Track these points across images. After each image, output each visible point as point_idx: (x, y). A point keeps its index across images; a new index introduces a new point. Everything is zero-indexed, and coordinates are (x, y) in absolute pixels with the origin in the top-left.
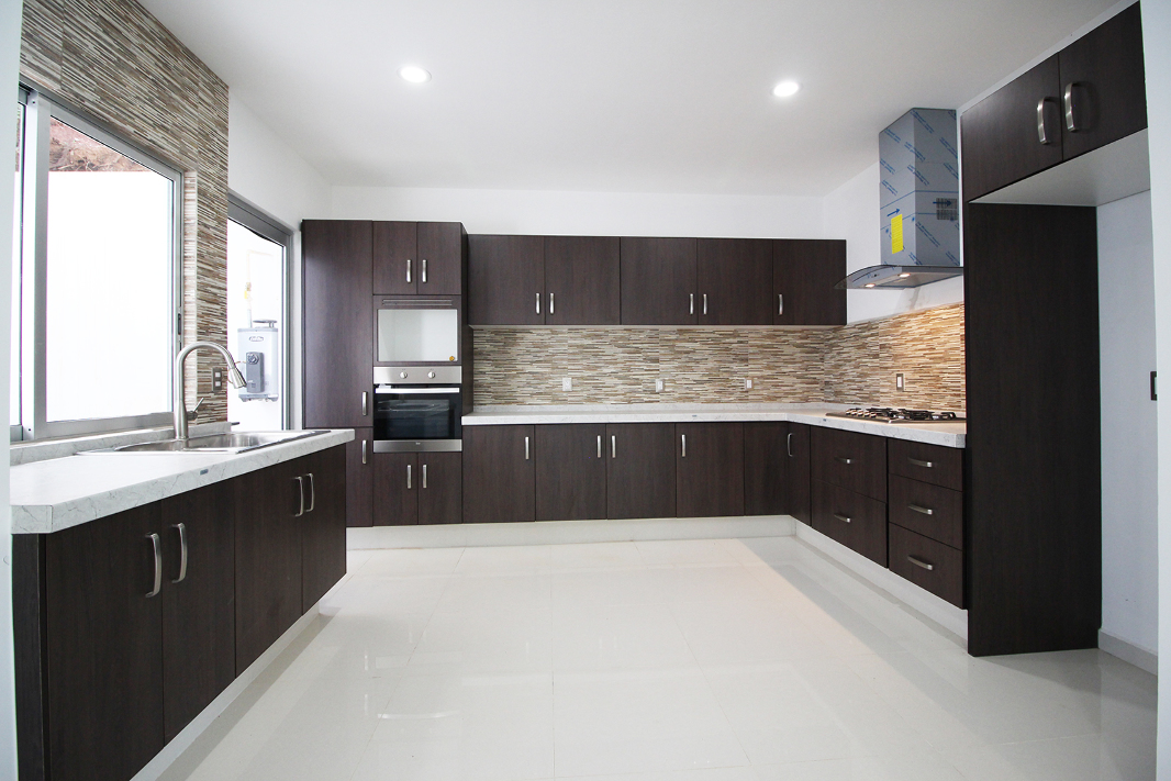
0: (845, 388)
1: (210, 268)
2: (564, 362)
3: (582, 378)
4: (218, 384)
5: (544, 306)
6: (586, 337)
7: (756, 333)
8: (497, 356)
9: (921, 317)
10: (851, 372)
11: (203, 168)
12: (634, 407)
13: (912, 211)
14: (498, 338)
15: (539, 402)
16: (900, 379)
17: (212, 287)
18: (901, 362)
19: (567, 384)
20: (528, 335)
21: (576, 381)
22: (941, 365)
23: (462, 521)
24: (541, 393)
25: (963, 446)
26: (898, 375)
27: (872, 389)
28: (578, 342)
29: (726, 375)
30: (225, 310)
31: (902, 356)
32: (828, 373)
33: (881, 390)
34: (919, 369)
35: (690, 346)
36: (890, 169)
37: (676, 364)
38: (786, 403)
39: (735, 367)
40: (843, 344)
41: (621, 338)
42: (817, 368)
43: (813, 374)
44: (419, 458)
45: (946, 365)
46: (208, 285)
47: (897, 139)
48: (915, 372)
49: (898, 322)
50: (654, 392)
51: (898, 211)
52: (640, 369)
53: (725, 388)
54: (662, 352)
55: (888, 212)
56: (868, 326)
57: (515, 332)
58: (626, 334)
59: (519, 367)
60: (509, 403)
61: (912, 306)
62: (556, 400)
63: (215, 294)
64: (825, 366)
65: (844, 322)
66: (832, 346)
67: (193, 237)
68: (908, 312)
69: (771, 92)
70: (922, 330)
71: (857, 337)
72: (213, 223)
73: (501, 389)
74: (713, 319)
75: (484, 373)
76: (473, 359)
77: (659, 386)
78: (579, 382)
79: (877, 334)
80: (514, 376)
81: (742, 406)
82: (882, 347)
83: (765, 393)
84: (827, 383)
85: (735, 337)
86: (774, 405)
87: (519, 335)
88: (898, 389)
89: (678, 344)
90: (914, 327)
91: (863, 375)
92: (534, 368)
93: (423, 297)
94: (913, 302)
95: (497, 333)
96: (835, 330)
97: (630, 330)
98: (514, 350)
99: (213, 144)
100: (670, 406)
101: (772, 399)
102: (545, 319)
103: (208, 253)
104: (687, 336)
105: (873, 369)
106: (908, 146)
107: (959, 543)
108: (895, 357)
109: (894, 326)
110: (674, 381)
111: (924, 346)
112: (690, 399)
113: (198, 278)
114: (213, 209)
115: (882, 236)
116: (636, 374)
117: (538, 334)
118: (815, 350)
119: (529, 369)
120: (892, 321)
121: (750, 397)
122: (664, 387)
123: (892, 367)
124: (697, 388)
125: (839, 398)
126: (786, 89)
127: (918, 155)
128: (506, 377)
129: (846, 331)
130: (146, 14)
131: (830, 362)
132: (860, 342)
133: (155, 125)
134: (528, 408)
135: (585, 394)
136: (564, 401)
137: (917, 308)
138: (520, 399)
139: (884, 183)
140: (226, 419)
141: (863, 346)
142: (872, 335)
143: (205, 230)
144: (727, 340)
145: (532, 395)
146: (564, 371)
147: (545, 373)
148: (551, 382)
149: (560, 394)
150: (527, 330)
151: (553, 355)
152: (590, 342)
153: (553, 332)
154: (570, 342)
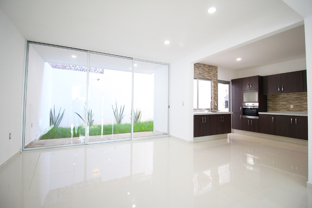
2: (291, 101)
5: (281, 89)
6: (298, 95)
8: (273, 100)
11: (214, 79)
14: (273, 96)
15: (284, 111)
19: (292, 106)
20: (281, 96)
21: (295, 106)
23: (259, 132)
24: (284, 109)
28: (295, 96)
44: (250, 119)
59: (278, 103)
62: (288, 110)
67: (213, 88)
73: (274, 107)
75: (270, 104)
76: (267, 101)
78: (296, 106)
80: (277, 105)
92: (283, 103)
93: (251, 90)
98: (277, 99)
99: (215, 75)
102: (281, 92)
103: (215, 89)
114: (216, 83)
117: (284, 95)
119: (281, 103)
128: (275, 105)
130: (206, 65)
133: (208, 77)
135: (297, 109)
136: (291, 111)
138: (279, 110)
143: (214, 86)
145: (282, 109)
146: (291, 104)
147: (286, 104)
148: (287, 106)
149: (290, 109)
150: (281, 94)
151: (288, 100)
152: (299, 96)
153: (288, 94)
154: (293, 96)
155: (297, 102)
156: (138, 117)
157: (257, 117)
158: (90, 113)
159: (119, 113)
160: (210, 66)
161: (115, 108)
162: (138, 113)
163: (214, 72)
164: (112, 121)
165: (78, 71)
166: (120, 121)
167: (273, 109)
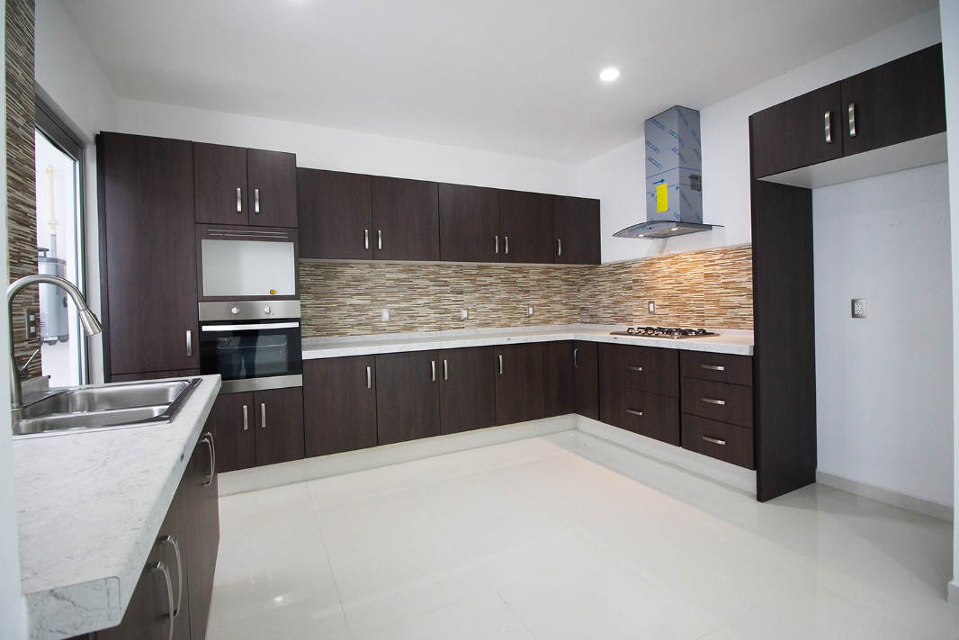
0: (601, 312)
1: (20, 179)
2: (383, 295)
3: (399, 309)
4: (33, 329)
5: (373, 242)
6: (401, 271)
7: (535, 270)
8: (320, 290)
9: (670, 260)
10: (606, 300)
12: (444, 333)
13: (677, 181)
14: (318, 272)
15: (360, 332)
16: (651, 305)
17: (23, 204)
18: (652, 293)
19: (386, 315)
20: (349, 271)
21: (393, 312)
22: (688, 295)
23: (305, 456)
24: (361, 324)
25: (752, 354)
26: (650, 302)
27: (625, 313)
28: (394, 276)
29: (514, 304)
30: (35, 234)
31: (653, 288)
32: (584, 301)
33: (634, 314)
34: (669, 297)
35: (489, 280)
36: (656, 149)
37: (477, 295)
38: (556, 325)
39: (520, 297)
40: (600, 279)
41: (432, 273)
42: (575, 297)
43: (573, 302)
44: (256, 397)
45: (693, 295)
46: (18, 201)
47: (662, 127)
48: (665, 300)
49: (650, 263)
50: (459, 320)
51: (663, 181)
52: (449, 301)
53: (514, 316)
54: (466, 285)
55: (653, 181)
56: (622, 265)
57: (335, 265)
58: (437, 269)
59: (340, 300)
60: (331, 335)
61: (661, 252)
62: (375, 330)
63: (25, 214)
64: (581, 295)
65: (599, 262)
66: (587, 280)
68: (657, 256)
69: (598, 77)
70: (671, 270)
71: (611, 273)
72: (21, 121)
73: (321, 322)
74: (512, 258)
77: (464, 314)
78: (396, 313)
79: (630, 272)
80: (335, 309)
81: (526, 329)
82: (635, 281)
83: (542, 317)
84: (583, 309)
85: (520, 273)
86: (548, 327)
87: (340, 269)
88: (650, 312)
89: (479, 279)
90: (665, 269)
91: (617, 302)
92: (355, 301)
93: (253, 228)
94: (662, 249)
95: (317, 266)
96: (590, 268)
97: (439, 266)
98: (334, 283)
100: (473, 331)
101: (546, 322)
102: (374, 254)
103: (17, 159)
104: (485, 271)
105: (627, 298)
106: (672, 133)
107: (750, 424)
108: (648, 289)
109: (645, 265)
110: (475, 310)
111: (673, 281)
112: (488, 325)
113: (9, 191)
114: (20, 102)
115: (647, 199)
116: (445, 304)
117: (357, 268)
118: (574, 284)
119: (349, 301)
120: (643, 262)
121: (532, 321)
122: (468, 315)
123: (644, 297)
124: (494, 315)
125: (595, 320)
126: (609, 75)
127: (680, 141)
128: (327, 309)
129: (600, 269)
131: (585, 293)
132: (614, 278)
134: (349, 339)
135: (402, 323)
136: (384, 331)
137: (665, 254)
138: (341, 331)
139: (649, 159)
140: (40, 374)
141: (618, 280)
142: (626, 272)
143: (15, 128)
144: (515, 275)
145: (353, 326)
146: (383, 303)
147: (365, 305)
148: (371, 313)
149: (379, 324)
150: (347, 265)
151: (372, 288)
152: (405, 276)
153: (372, 266)
154: (388, 276)
155: (401, 295)
157: (296, 381)
167: (318, 330)
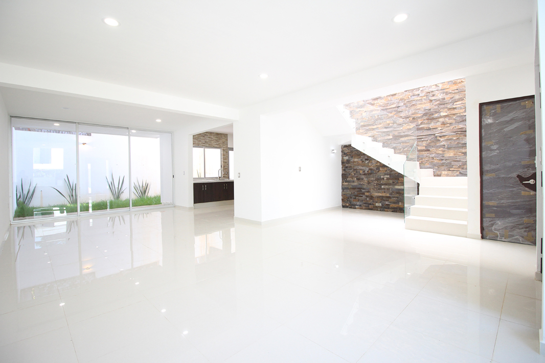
11: (223, 147)
67: (222, 156)
99: (225, 143)
133: (216, 145)
156: (145, 192)
158: (74, 188)
159: (116, 186)
160: (218, 134)
161: (110, 180)
162: (144, 185)
163: (224, 140)
164: (107, 196)
165: (52, 134)
166: (118, 197)
